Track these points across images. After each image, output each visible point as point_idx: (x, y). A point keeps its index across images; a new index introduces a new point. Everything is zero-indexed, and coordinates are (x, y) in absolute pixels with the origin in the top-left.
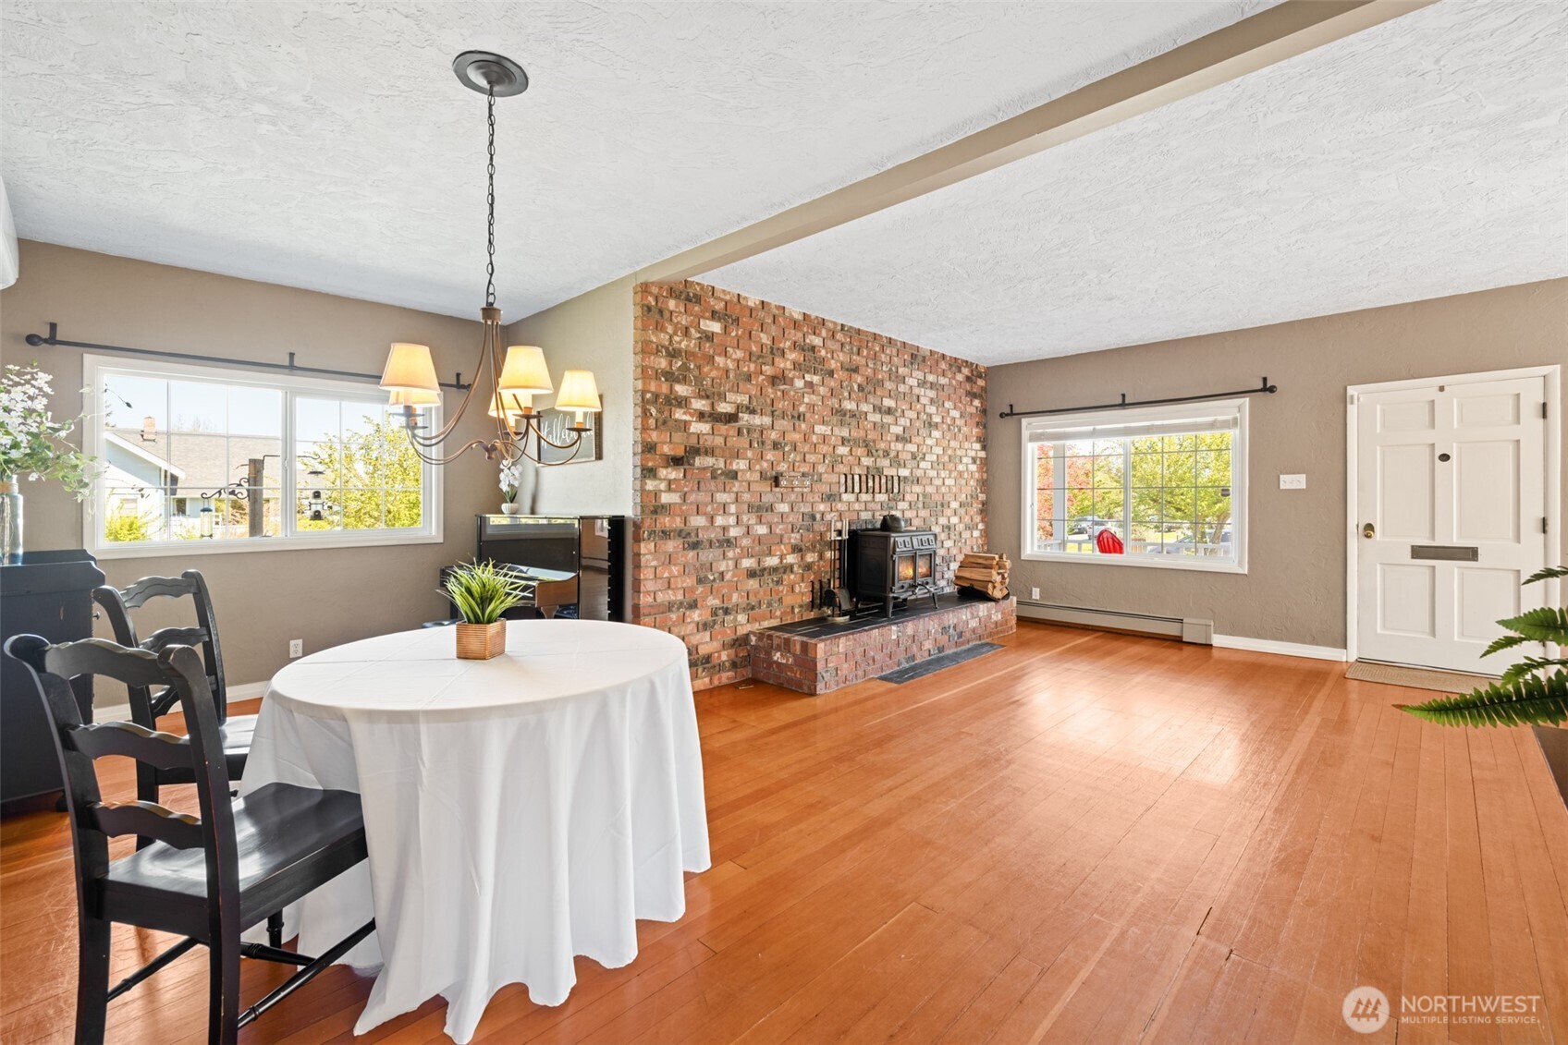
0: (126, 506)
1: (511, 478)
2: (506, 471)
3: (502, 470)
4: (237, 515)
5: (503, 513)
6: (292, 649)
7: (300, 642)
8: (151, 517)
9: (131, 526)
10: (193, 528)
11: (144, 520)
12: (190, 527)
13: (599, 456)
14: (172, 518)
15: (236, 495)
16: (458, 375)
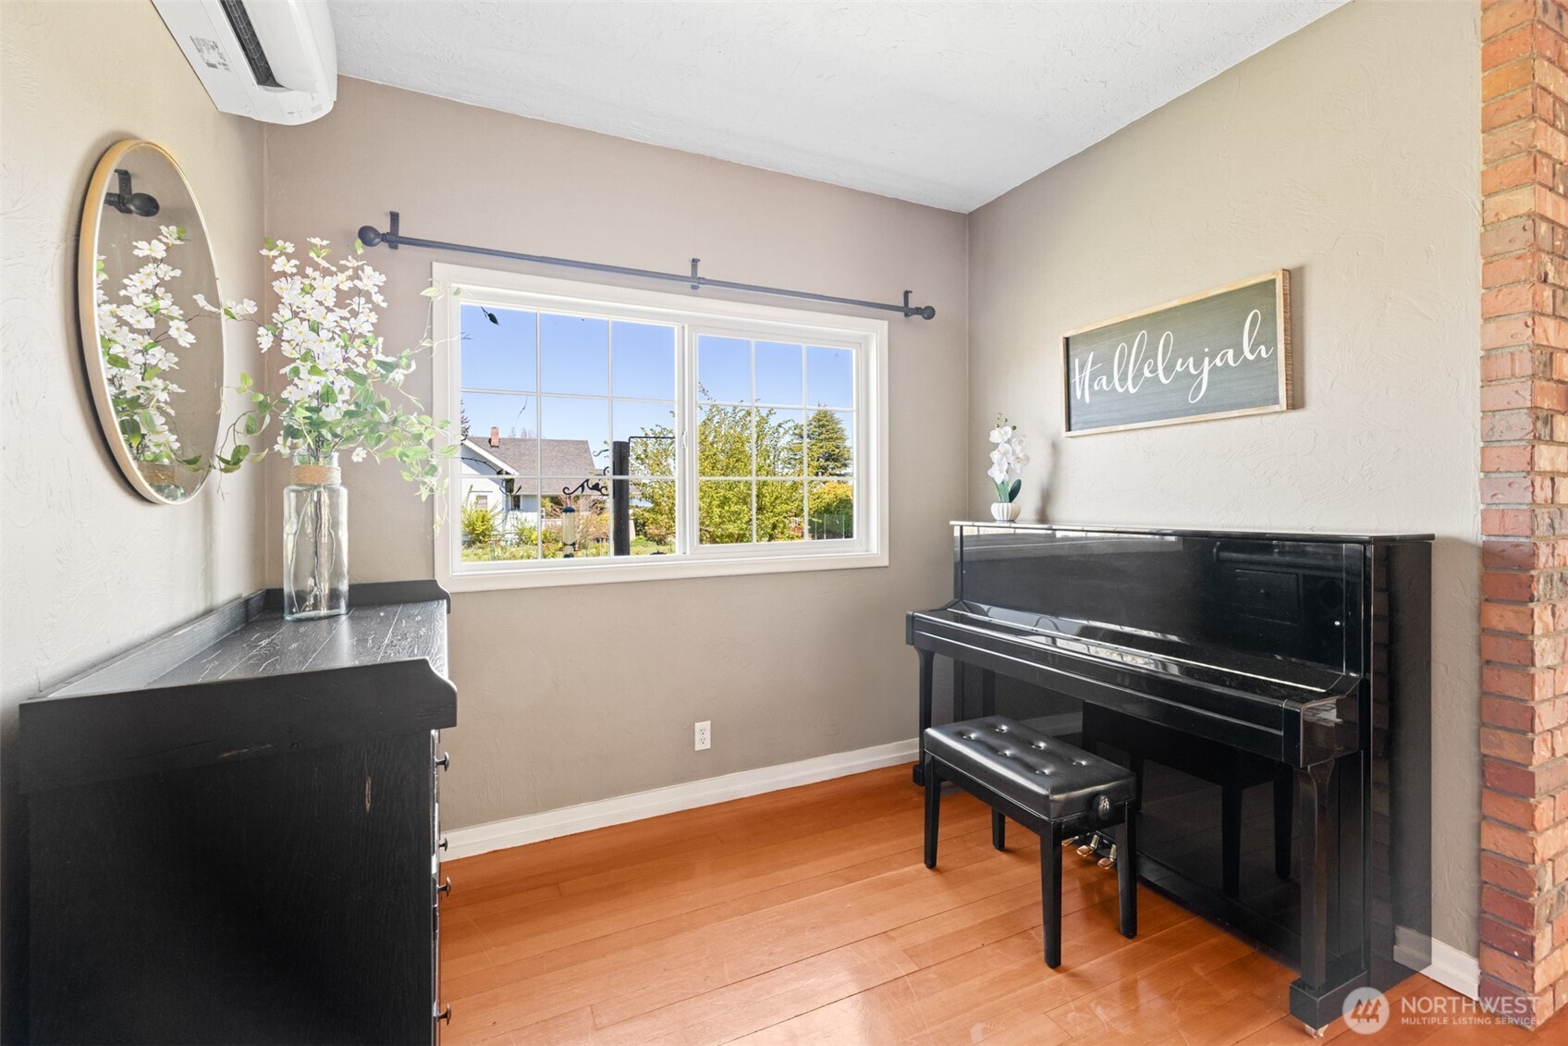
0: (480, 501)
1: (1012, 459)
2: (1004, 447)
3: (996, 446)
4: (558, 510)
5: (994, 520)
6: (698, 737)
7: (707, 724)
8: (497, 511)
9: (483, 518)
10: (526, 520)
11: (492, 514)
12: (523, 520)
13: (1296, 402)
14: (511, 512)
15: (600, 490)
16: (906, 294)
